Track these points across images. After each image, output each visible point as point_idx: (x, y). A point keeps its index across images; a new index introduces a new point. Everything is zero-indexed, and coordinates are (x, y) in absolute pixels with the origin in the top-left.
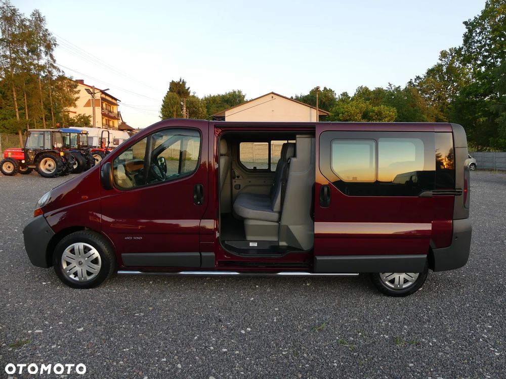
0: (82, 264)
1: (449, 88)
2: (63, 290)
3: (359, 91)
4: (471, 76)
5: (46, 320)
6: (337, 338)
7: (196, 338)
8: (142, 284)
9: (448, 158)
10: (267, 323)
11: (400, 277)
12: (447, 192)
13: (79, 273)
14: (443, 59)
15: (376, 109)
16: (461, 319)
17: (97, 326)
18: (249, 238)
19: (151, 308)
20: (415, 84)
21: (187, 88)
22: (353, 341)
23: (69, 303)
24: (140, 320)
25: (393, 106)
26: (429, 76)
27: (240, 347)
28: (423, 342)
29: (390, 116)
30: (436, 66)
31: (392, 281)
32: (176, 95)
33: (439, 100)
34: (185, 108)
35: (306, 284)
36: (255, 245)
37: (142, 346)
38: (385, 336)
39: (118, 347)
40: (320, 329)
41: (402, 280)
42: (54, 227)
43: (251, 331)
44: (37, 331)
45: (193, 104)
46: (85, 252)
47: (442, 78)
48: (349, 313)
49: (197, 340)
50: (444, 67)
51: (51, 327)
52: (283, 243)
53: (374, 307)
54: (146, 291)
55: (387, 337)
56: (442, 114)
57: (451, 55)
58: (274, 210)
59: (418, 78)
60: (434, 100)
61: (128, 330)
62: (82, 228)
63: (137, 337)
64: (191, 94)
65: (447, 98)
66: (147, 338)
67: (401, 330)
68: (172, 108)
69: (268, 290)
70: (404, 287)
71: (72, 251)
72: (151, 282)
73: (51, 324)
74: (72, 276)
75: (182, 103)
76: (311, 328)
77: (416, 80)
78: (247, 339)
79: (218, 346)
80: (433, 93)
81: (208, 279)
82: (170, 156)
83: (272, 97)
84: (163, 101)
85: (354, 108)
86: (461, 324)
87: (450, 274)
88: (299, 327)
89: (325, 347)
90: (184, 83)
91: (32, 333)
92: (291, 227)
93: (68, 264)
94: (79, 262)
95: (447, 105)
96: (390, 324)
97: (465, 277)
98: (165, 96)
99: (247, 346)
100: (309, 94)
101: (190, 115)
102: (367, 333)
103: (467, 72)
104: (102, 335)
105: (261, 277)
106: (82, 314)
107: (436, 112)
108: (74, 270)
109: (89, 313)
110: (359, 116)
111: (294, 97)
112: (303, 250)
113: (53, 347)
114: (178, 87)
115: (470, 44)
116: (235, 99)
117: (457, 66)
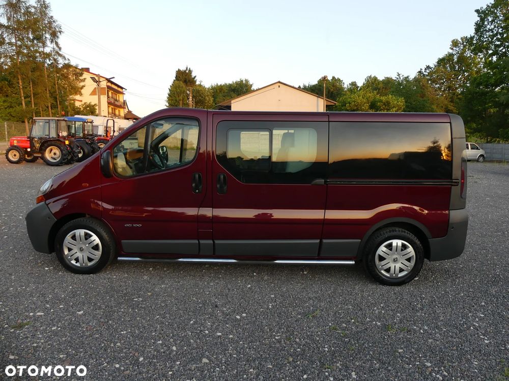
0: (83, 250)
1: (459, 78)
2: (64, 275)
3: (368, 81)
4: (482, 66)
5: (47, 303)
6: (330, 324)
7: (192, 322)
8: (142, 271)
9: (447, 148)
10: (262, 310)
11: (395, 266)
12: (444, 183)
13: (81, 259)
14: (454, 48)
15: (384, 98)
16: (454, 308)
17: (96, 309)
19: (149, 294)
20: (424, 73)
21: (193, 77)
22: (346, 327)
23: (71, 287)
24: (139, 305)
25: (401, 96)
26: (439, 66)
27: (234, 331)
28: (414, 330)
29: (398, 106)
30: (447, 55)
31: (388, 270)
32: (182, 84)
33: (449, 90)
34: (191, 97)
35: (303, 272)
37: (139, 329)
38: (377, 323)
39: (116, 330)
40: (314, 316)
41: (397, 269)
42: (56, 214)
43: (246, 317)
44: (39, 314)
45: (199, 93)
46: (86, 239)
47: (453, 68)
48: (343, 300)
49: (192, 324)
50: (455, 57)
51: (52, 310)
53: (369, 295)
54: (145, 277)
55: (379, 324)
56: (452, 104)
57: (463, 44)
59: (428, 67)
60: (444, 90)
61: (127, 313)
62: (83, 215)
63: (135, 320)
64: (198, 83)
65: (457, 88)
66: (144, 322)
67: (393, 317)
68: (179, 97)
69: (266, 278)
70: (399, 276)
71: (74, 237)
72: (151, 269)
73: (52, 307)
74: (73, 262)
75: (188, 92)
76: (305, 315)
77: (426, 69)
78: (241, 324)
79: (213, 330)
80: (443, 83)
81: (207, 266)
83: (279, 86)
84: (170, 90)
85: (361, 98)
86: (453, 313)
87: (447, 264)
88: (293, 313)
89: (317, 333)
90: (190, 71)
91: (34, 316)
93: (70, 250)
94: (81, 248)
95: (457, 96)
96: (383, 312)
97: (463, 267)
99: (241, 330)
101: (197, 104)
102: (359, 320)
103: (479, 62)
104: (101, 318)
105: (259, 265)
106: (82, 298)
107: (446, 102)
108: (76, 256)
109: (90, 298)
110: (367, 106)
111: (302, 87)
113: (53, 329)
114: (184, 75)
115: (482, 33)
116: (242, 88)
117: (469, 55)
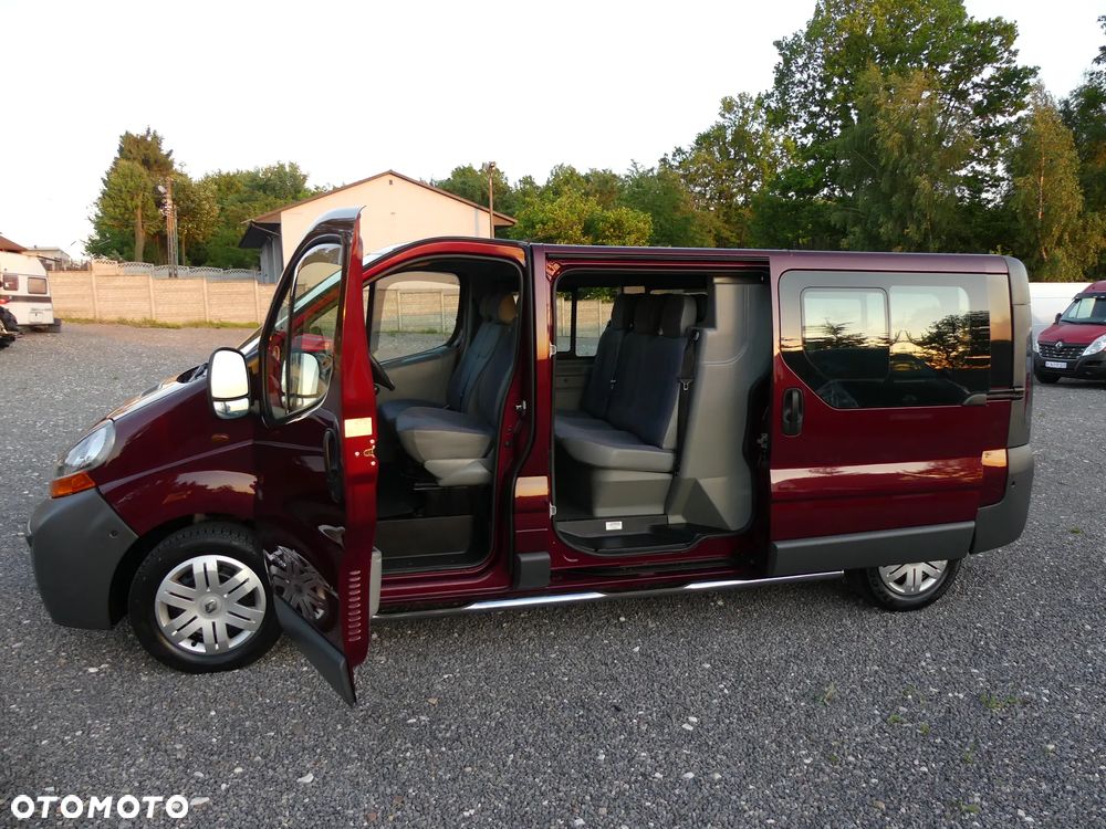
0: (213, 610)
1: (737, 174)
3: (557, 175)
4: (779, 152)
6: (877, 712)
7: (601, 757)
10: (716, 701)
11: (914, 570)
12: (1000, 393)
13: (207, 633)
14: (727, 115)
15: (611, 215)
17: (341, 764)
18: (600, 512)
19: (433, 701)
20: (672, 163)
21: (165, 152)
23: (213, 713)
24: (433, 733)
25: (644, 210)
26: (699, 150)
27: (713, 762)
28: (1030, 698)
29: (638, 230)
30: (713, 127)
31: (901, 581)
32: (139, 168)
33: (720, 198)
34: (170, 201)
36: (618, 526)
38: (956, 694)
40: (829, 699)
41: (919, 576)
43: (701, 723)
44: (196, 802)
45: (184, 190)
46: (223, 580)
47: (724, 153)
49: (609, 763)
50: (729, 131)
51: (224, 786)
52: (676, 519)
55: (961, 696)
56: (727, 226)
57: (742, 107)
58: (664, 446)
59: (679, 151)
60: (711, 198)
63: (464, 775)
64: (176, 167)
65: (734, 195)
66: (490, 775)
68: (132, 199)
70: (922, 589)
73: (215, 777)
74: (186, 644)
75: (161, 189)
77: (674, 155)
78: (710, 743)
79: (667, 769)
80: (708, 184)
82: (148, 317)
83: (391, 182)
84: (104, 181)
85: (565, 211)
88: (785, 700)
89: (872, 735)
90: (157, 140)
92: (704, 482)
93: (175, 613)
94: (207, 605)
95: (736, 210)
96: (943, 669)
98: (108, 168)
99: (724, 758)
100: (450, 176)
101: (180, 216)
103: (773, 144)
107: (718, 223)
108: (193, 628)
110: (578, 232)
111: (428, 182)
112: (729, 531)
114: (141, 147)
115: (786, 88)
116: (282, 182)
117: (753, 130)
